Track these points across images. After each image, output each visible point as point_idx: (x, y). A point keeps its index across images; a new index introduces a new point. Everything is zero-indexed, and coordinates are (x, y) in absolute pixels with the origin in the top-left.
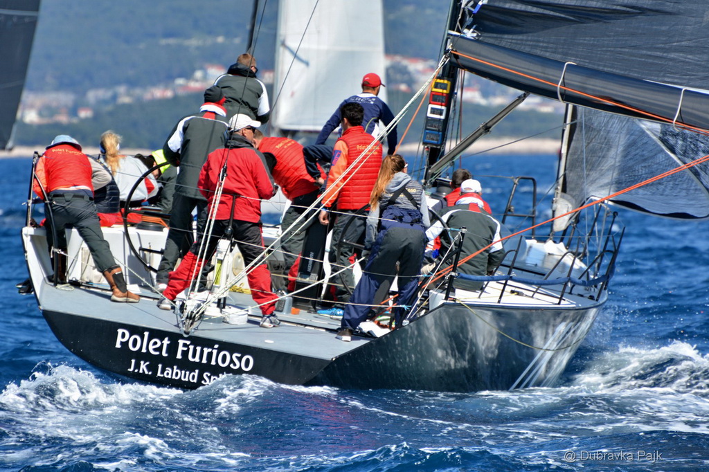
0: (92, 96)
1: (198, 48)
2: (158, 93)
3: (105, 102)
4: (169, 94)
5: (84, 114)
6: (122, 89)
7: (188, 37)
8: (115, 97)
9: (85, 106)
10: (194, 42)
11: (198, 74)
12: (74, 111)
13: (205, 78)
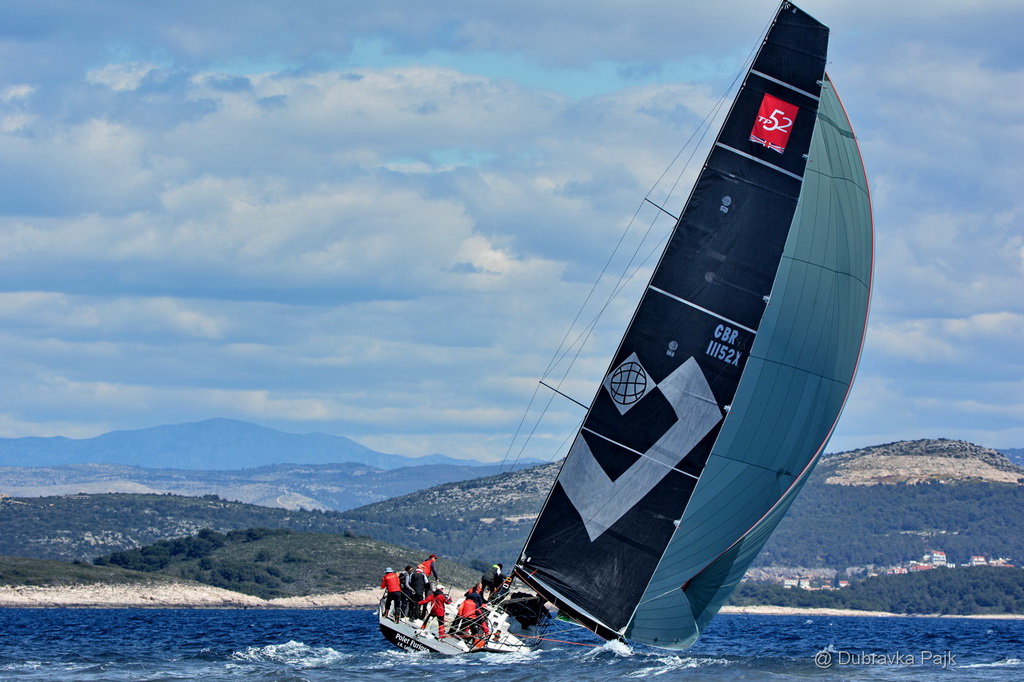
0: (849, 571)
1: (927, 538)
2: (898, 570)
3: (858, 576)
4: (905, 571)
5: (843, 584)
6: (871, 567)
7: (920, 530)
8: (865, 573)
9: (844, 578)
10: (924, 534)
11: (926, 557)
12: (836, 583)
13: (930, 560)
